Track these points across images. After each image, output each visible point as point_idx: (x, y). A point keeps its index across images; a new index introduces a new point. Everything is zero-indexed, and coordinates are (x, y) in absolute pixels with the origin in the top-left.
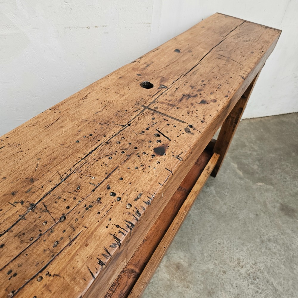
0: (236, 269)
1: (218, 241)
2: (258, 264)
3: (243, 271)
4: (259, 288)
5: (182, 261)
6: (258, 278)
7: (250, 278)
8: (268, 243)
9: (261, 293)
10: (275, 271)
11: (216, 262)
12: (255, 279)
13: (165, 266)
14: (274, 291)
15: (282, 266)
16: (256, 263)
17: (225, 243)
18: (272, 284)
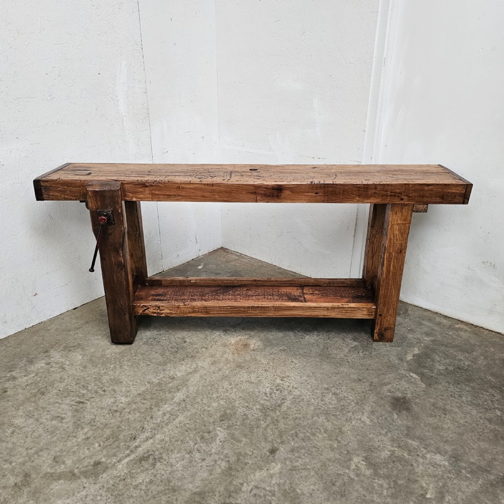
0: (276, 377)
1: (294, 360)
2: (297, 390)
3: (278, 381)
4: (271, 394)
5: (253, 345)
6: (281, 392)
7: (276, 387)
8: (330, 394)
9: (267, 396)
10: (301, 403)
11: (271, 364)
12: (277, 390)
13: (240, 339)
14: (277, 405)
15: (312, 408)
16: (296, 388)
17: (297, 365)
18: (283, 403)
